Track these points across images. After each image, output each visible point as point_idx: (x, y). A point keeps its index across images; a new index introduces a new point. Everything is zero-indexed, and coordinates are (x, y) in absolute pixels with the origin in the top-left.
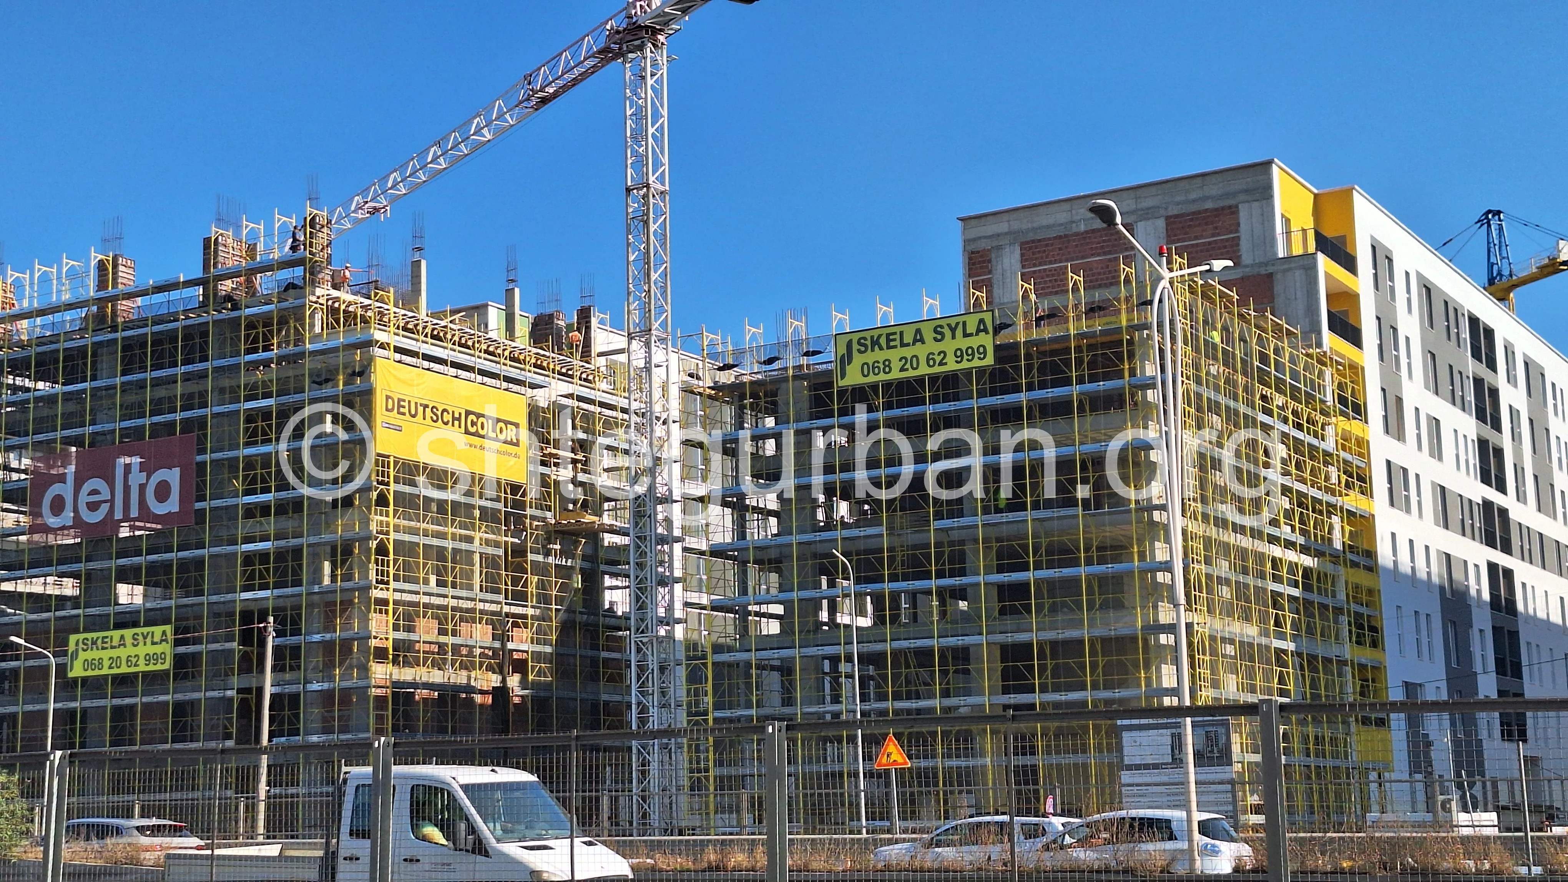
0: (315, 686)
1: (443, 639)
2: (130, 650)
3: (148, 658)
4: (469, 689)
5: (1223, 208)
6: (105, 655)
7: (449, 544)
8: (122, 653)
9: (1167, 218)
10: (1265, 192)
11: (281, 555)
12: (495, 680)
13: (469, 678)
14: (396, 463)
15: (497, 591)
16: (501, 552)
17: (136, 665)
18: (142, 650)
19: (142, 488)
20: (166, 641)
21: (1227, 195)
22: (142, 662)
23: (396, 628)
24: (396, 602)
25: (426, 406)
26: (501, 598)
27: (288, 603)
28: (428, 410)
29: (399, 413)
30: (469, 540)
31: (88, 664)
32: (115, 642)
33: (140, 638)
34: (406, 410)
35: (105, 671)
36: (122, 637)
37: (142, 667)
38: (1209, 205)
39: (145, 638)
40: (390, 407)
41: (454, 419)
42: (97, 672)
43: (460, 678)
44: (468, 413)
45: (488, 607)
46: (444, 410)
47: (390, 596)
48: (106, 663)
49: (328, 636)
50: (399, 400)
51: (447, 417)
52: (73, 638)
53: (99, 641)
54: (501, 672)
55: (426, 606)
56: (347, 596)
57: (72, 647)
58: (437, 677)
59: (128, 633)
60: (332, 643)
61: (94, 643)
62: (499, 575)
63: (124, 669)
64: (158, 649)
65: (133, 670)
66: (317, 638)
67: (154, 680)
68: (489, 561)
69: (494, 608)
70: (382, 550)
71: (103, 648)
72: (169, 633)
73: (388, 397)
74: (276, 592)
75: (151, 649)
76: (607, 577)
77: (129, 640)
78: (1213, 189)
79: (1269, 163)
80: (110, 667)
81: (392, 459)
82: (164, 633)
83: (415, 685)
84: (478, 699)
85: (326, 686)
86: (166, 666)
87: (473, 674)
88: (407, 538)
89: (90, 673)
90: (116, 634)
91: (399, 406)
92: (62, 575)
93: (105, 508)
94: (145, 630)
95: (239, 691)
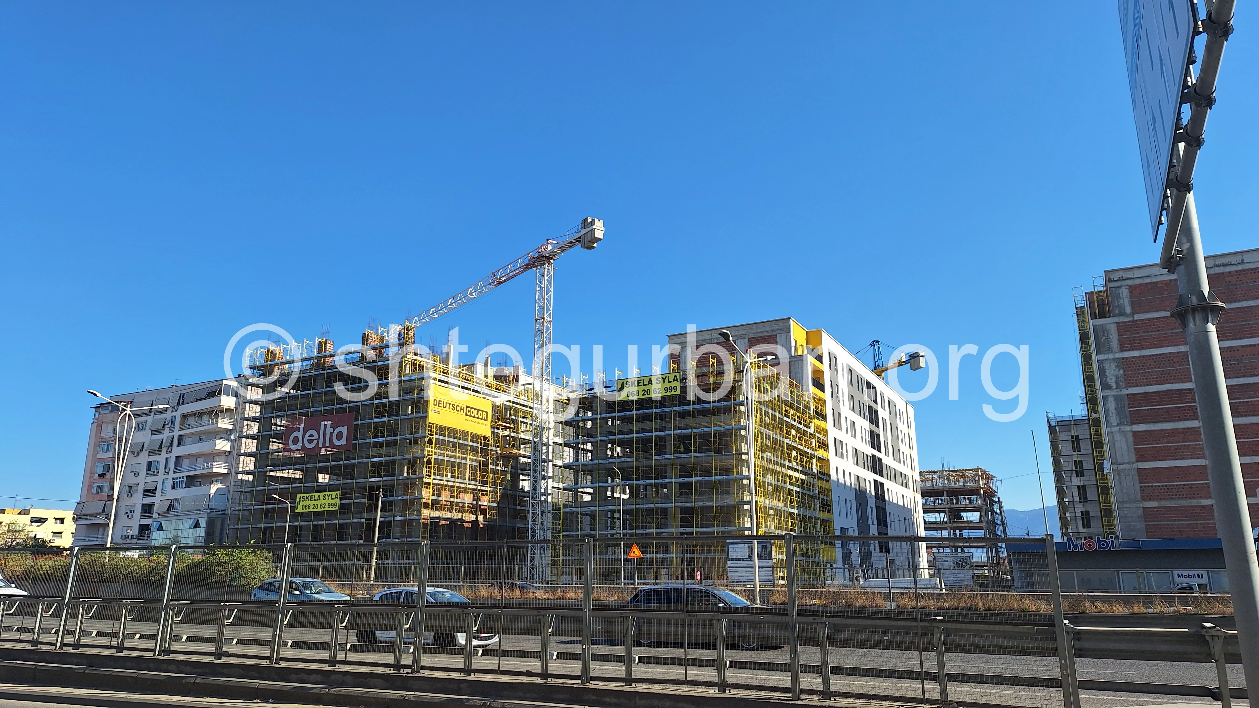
0: (398, 518)
1: (452, 500)
2: (322, 502)
3: (329, 505)
4: (462, 521)
5: (771, 335)
6: (311, 503)
7: (457, 461)
8: (319, 502)
9: (749, 338)
10: (787, 330)
11: (387, 463)
12: (473, 517)
13: (462, 516)
14: (437, 427)
15: (476, 480)
16: (478, 464)
17: (324, 508)
18: (327, 502)
19: (331, 434)
20: (337, 498)
21: (772, 331)
22: (327, 506)
23: (433, 495)
24: (434, 484)
25: (450, 404)
26: (477, 483)
27: (389, 483)
28: (451, 405)
29: (439, 406)
30: (465, 459)
31: (304, 507)
32: (316, 498)
33: (327, 497)
34: (442, 405)
35: (311, 510)
36: (319, 496)
37: (327, 509)
38: (765, 334)
39: (328, 496)
40: (435, 403)
41: (461, 409)
42: (307, 510)
43: (459, 516)
44: (467, 407)
45: (471, 487)
46: (457, 406)
47: (431, 481)
48: (312, 507)
49: (405, 497)
50: (439, 401)
51: (459, 408)
52: (298, 496)
53: (309, 498)
54: (476, 514)
55: (446, 486)
56: (413, 481)
57: (298, 500)
58: (449, 515)
59: (322, 494)
60: (406, 500)
61: (307, 498)
62: (477, 474)
63: (319, 509)
64: (334, 501)
65: (323, 509)
66: (400, 498)
67: (331, 514)
68: (473, 468)
69: (474, 487)
70: (429, 462)
71: (311, 500)
72: (338, 495)
73: (435, 400)
74: (384, 479)
75: (331, 501)
76: (521, 475)
77: (322, 498)
78: (767, 328)
79: (790, 318)
80: (313, 508)
81: (435, 425)
82: (337, 494)
83: (439, 518)
84: (466, 525)
85: (403, 518)
86: (337, 508)
87: (464, 515)
88: (439, 457)
89: (305, 510)
90: (317, 495)
91: (439, 403)
92: (295, 470)
93: (315, 442)
94: (329, 493)
95: (366, 520)
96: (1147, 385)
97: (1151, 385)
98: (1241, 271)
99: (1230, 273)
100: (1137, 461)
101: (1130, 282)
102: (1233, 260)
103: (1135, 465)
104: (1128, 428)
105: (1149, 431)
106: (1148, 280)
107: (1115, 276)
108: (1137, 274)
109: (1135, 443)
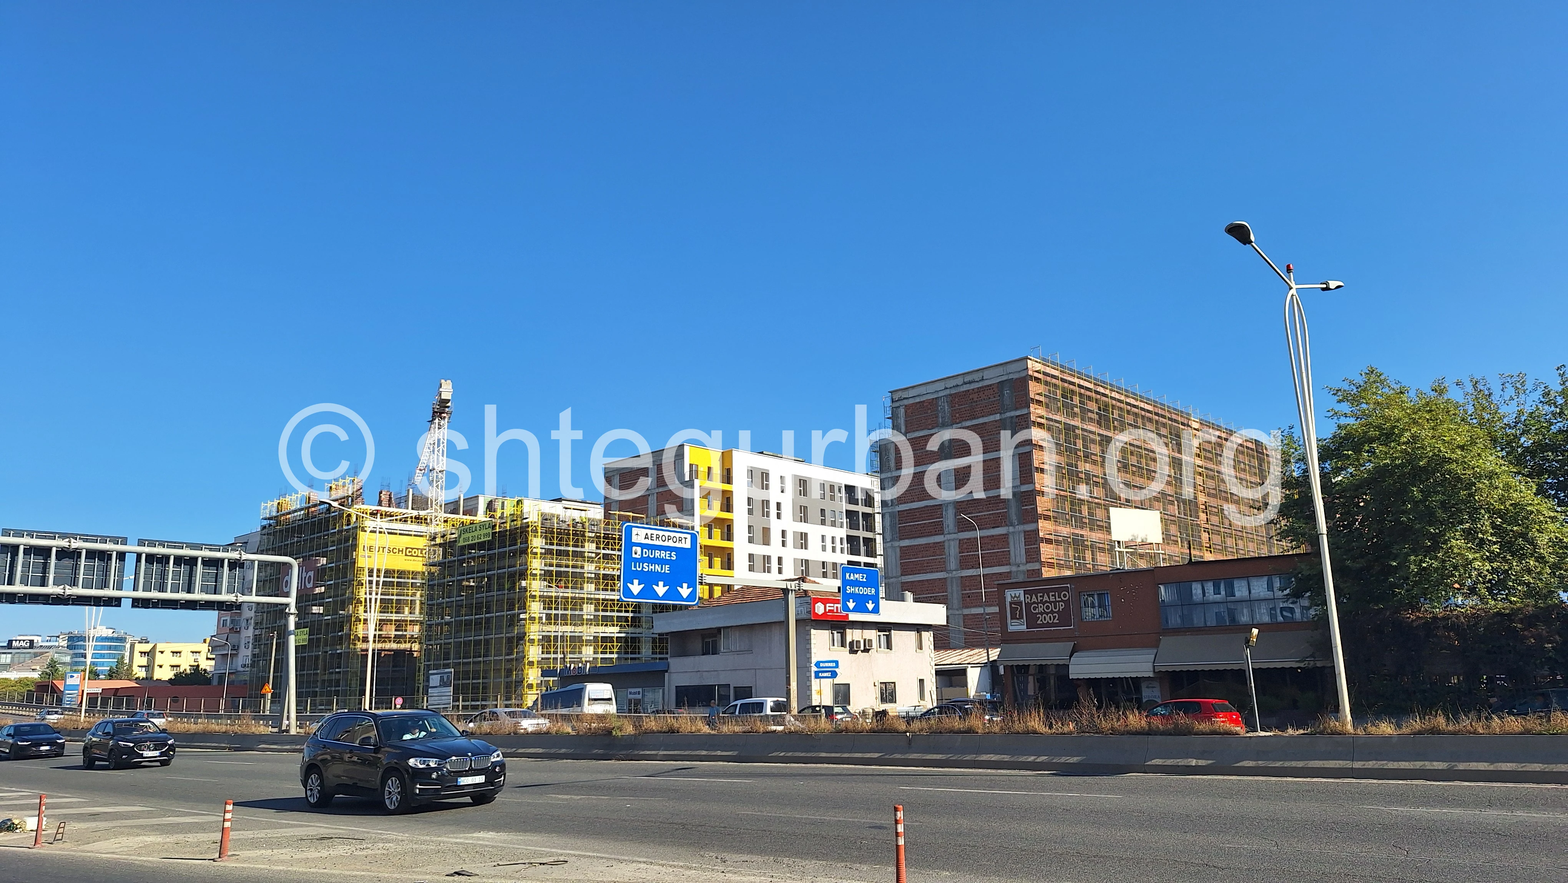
7: (394, 598)
10: (681, 456)
17: (300, 643)
19: (305, 578)
20: (307, 634)
22: (302, 641)
29: (370, 551)
37: (302, 643)
41: (399, 551)
44: (407, 548)
46: (394, 548)
51: (396, 551)
64: (305, 637)
72: (308, 631)
84: (415, 654)
86: (307, 643)
96: (912, 502)
97: (914, 501)
98: (981, 388)
99: (973, 390)
100: (902, 575)
101: (906, 402)
102: (976, 377)
103: (900, 579)
104: (896, 544)
105: (910, 546)
106: (918, 400)
107: (896, 397)
108: (912, 393)
109: (901, 558)
